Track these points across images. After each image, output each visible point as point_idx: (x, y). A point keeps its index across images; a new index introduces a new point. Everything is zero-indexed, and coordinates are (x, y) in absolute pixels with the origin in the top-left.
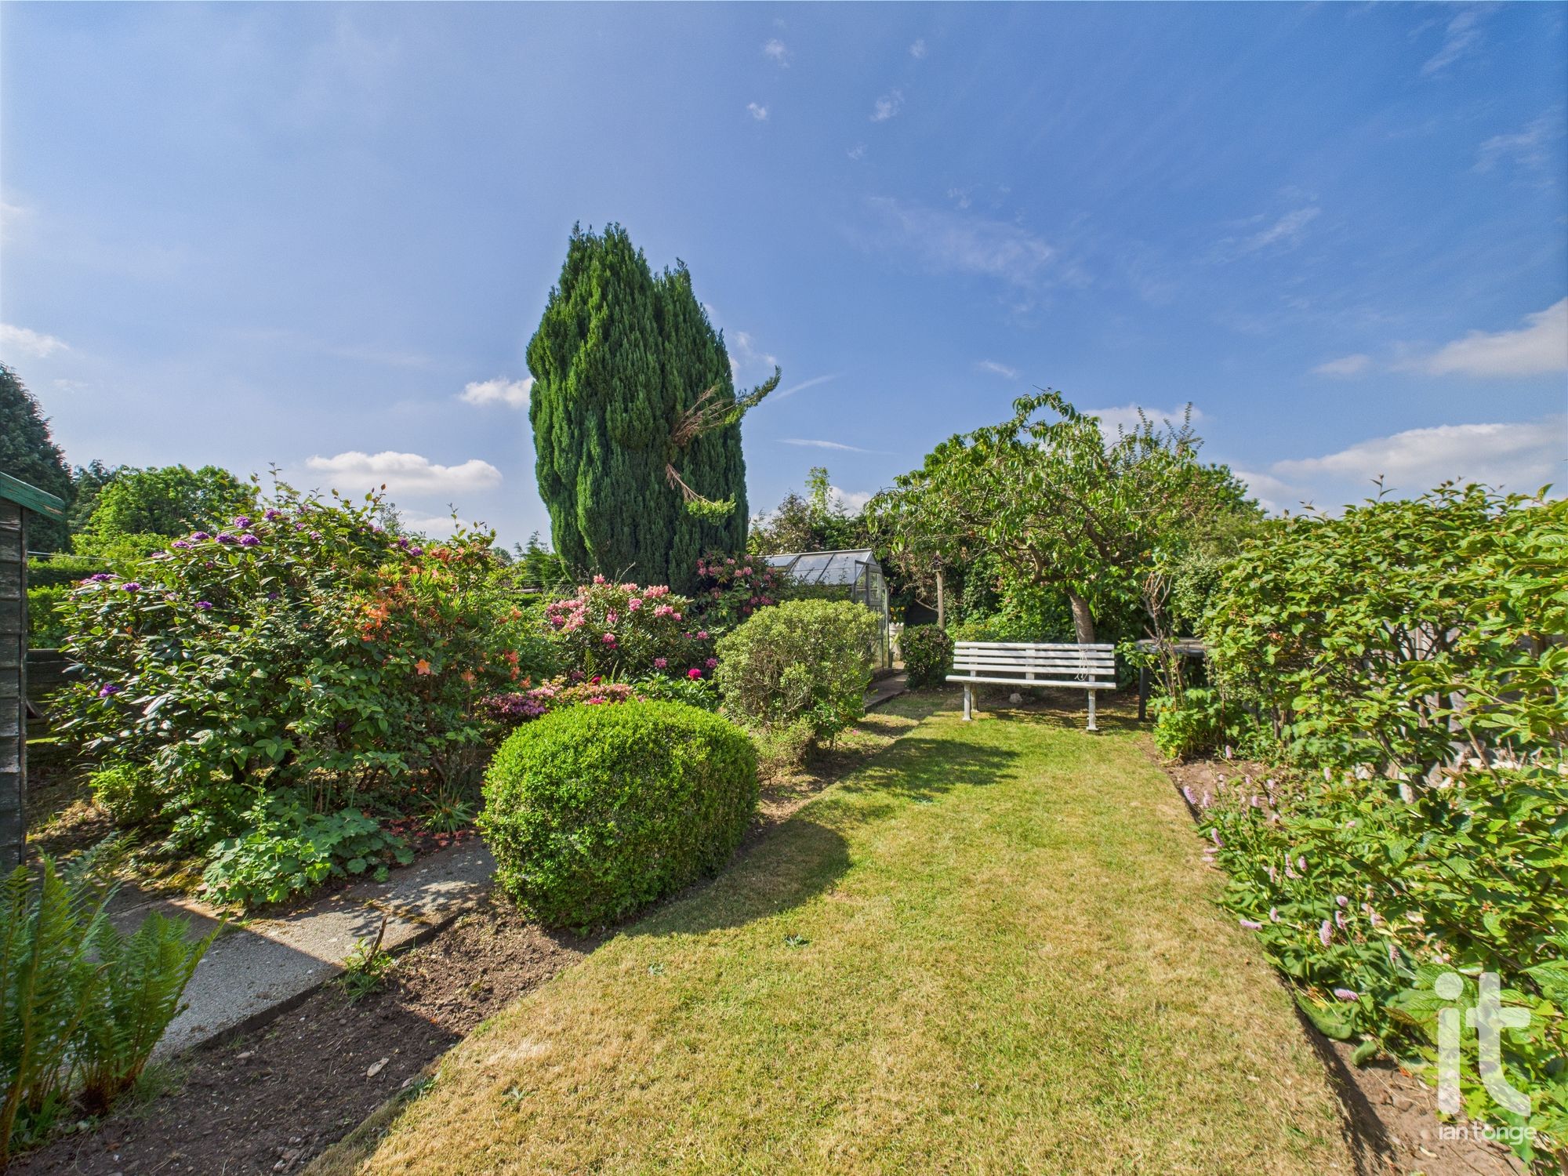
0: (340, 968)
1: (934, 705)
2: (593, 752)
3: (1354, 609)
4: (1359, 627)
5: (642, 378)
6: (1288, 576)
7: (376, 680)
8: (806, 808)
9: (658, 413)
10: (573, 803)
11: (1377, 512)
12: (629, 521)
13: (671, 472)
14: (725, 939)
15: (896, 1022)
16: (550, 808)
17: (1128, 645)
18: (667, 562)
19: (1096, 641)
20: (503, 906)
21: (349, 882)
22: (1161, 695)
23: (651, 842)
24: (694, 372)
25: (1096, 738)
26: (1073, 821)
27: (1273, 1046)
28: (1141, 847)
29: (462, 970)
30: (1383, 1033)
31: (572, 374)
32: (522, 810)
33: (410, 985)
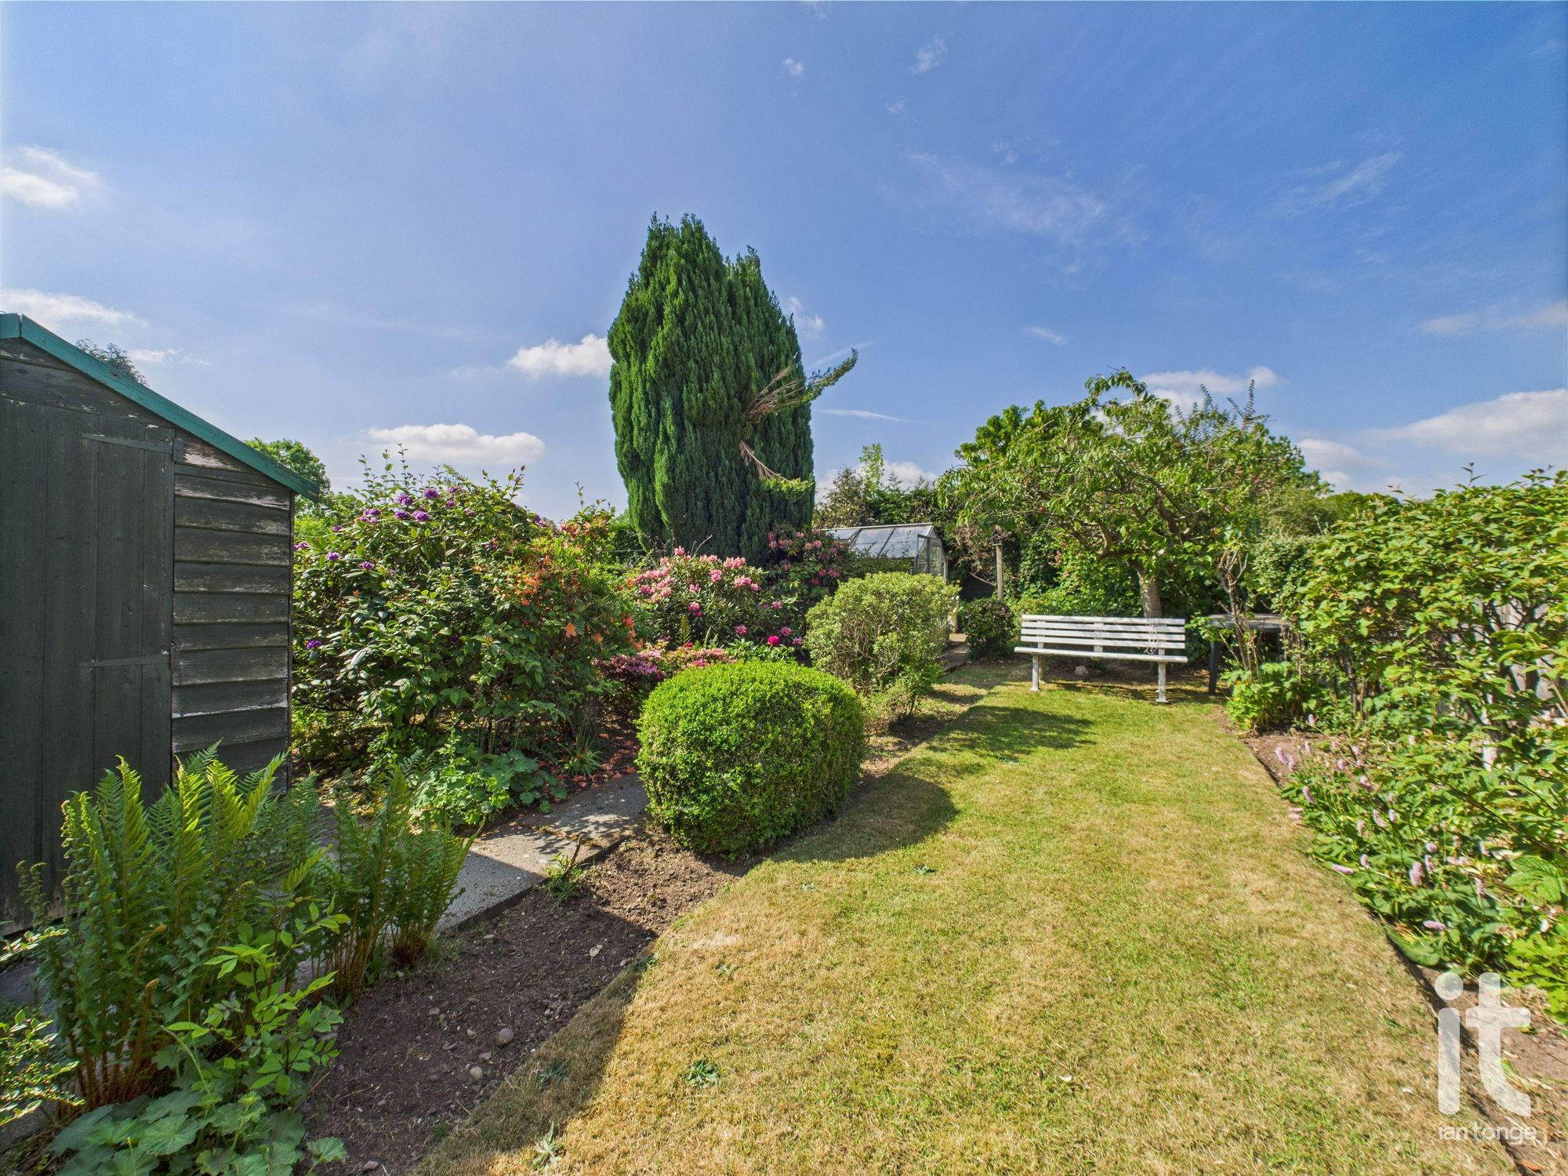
0: (540, 877)
1: (998, 676)
2: (738, 705)
3: (1447, 586)
4: (1453, 603)
5: (716, 359)
6: (1382, 556)
7: (533, 640)
8: (901, 764)
9: (732, 392)
10: (725, 747)
11: (1467, 496)
12: (703, 495)
13: (744, 447)
14: (861, 866)
15: (1029, 932)
16: (704, 750)
17: (1202, 620)
18: (739, 535)
19: (1163, 616)
20: (658, 835)
21: (520, 812)
22: (1236, 669)
23: (788, 783)
24: (766, 351)
25: (1167, 709)
26: (1157, 782)
27: (1368, 964)
28: (1227, 805)
29: (636, 884)
30: (1469, 961)
31: (651, 357)
32: (679, 753)
33: (599, 892)
